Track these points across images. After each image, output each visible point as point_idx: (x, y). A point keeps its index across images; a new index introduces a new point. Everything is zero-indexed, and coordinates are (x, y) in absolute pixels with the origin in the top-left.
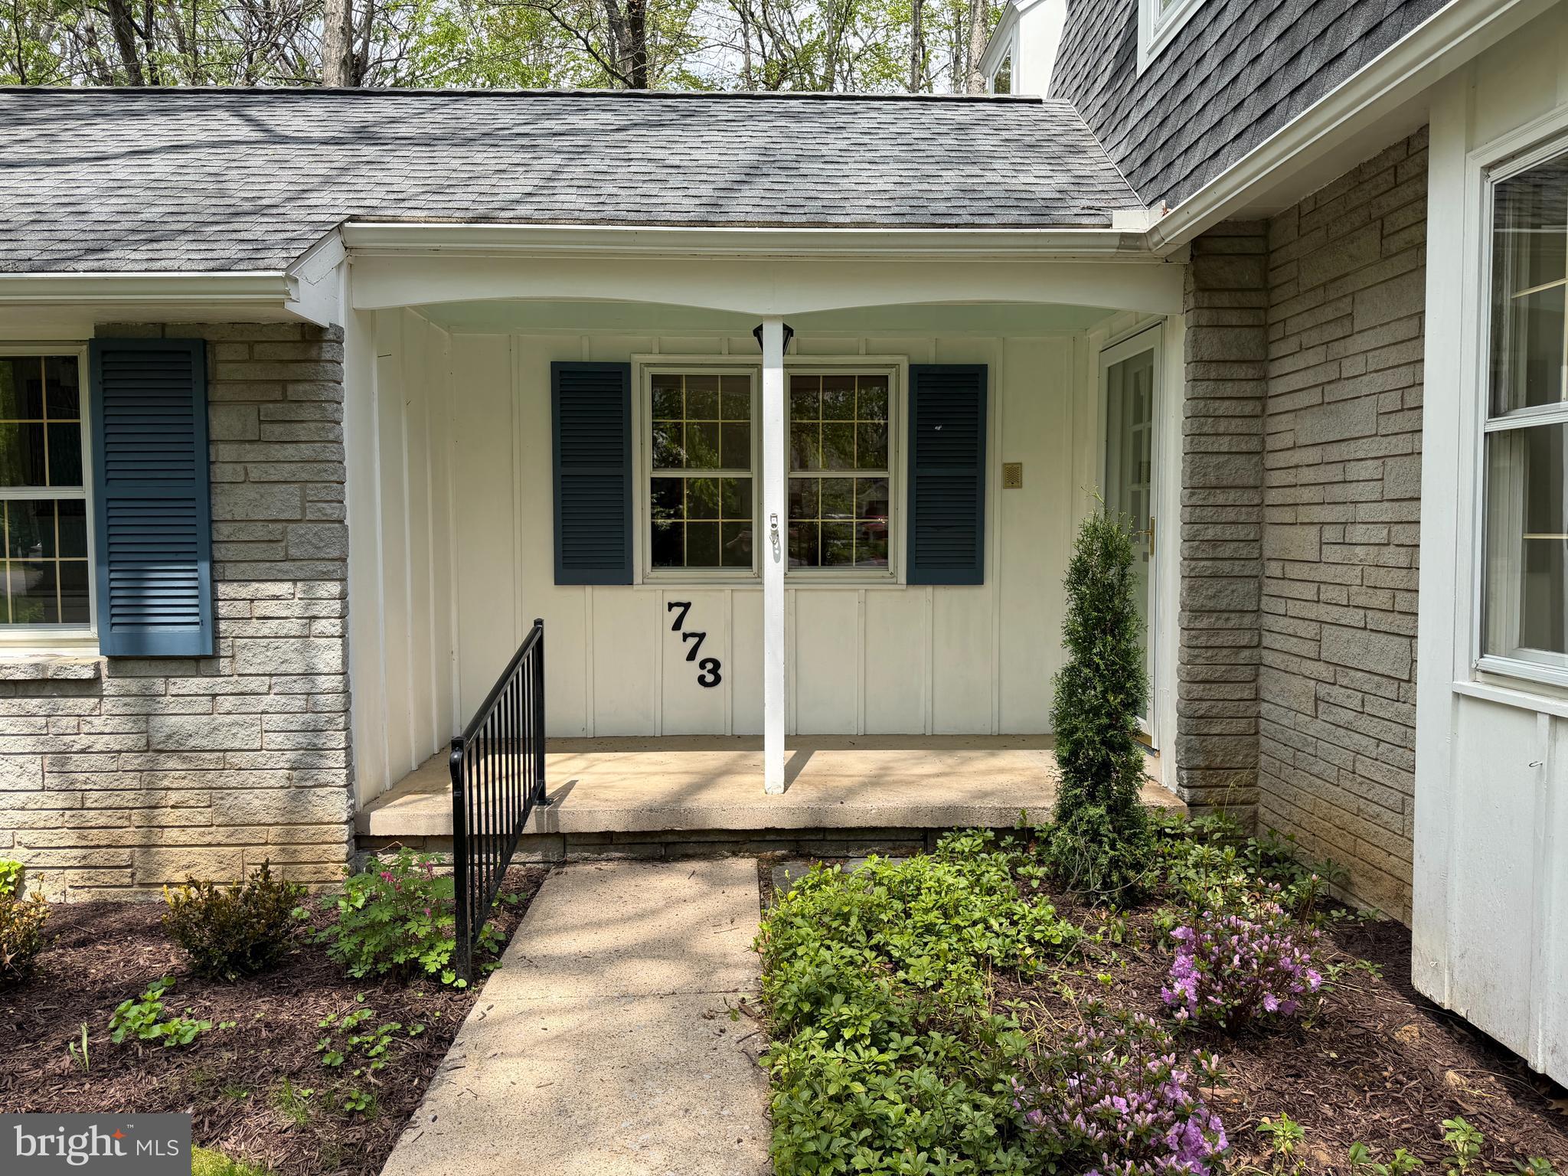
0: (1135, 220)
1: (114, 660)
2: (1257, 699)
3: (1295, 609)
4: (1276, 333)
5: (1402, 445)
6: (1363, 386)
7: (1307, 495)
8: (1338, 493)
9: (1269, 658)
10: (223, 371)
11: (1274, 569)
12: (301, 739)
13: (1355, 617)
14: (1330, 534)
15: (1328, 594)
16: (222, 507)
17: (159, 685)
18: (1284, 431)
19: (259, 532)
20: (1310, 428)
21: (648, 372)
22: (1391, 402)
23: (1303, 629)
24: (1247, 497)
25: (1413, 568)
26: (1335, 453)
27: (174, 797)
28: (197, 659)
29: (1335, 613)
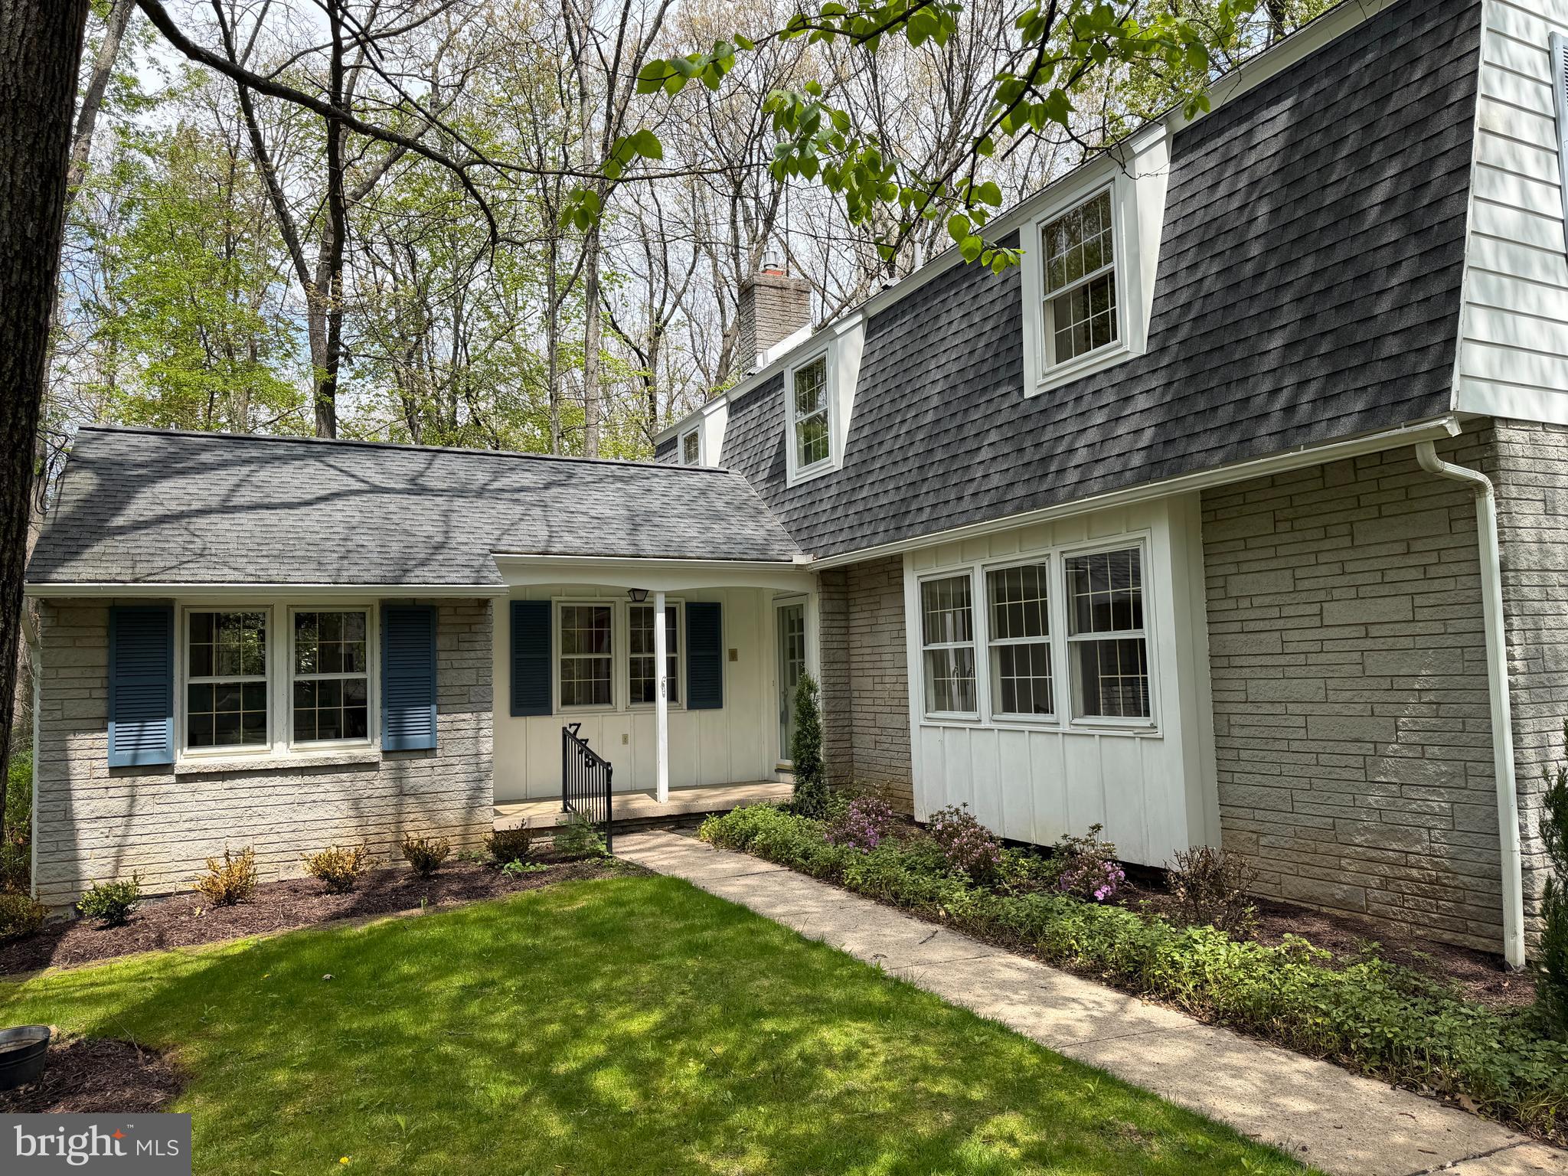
0: (799, 559)
1: (384, 752)
2: (852, 747)
3: (865, 709)
4: (852, 603)
5: (900, 649)
6: (885, 627)
7: (867, 665)
8: (878, 665)
9: (855, 730)
10: (442, 620)
11: (856, 694)
12: (473, 784)
13: (888, 709)
14: (877, 680)
15: (878, 702)
16: (440, 680)
17: (407, 763)
18: (856, 641)
19: (457, 691)
20: (867, 640)
21: (560, 605)
22: (895, 634)
23: (868, 716)
24: (845, 666)
25: (906, 690)
26: (876, 650)
27: (412, 816)
28: (426, 750)
29: (880, 709)
